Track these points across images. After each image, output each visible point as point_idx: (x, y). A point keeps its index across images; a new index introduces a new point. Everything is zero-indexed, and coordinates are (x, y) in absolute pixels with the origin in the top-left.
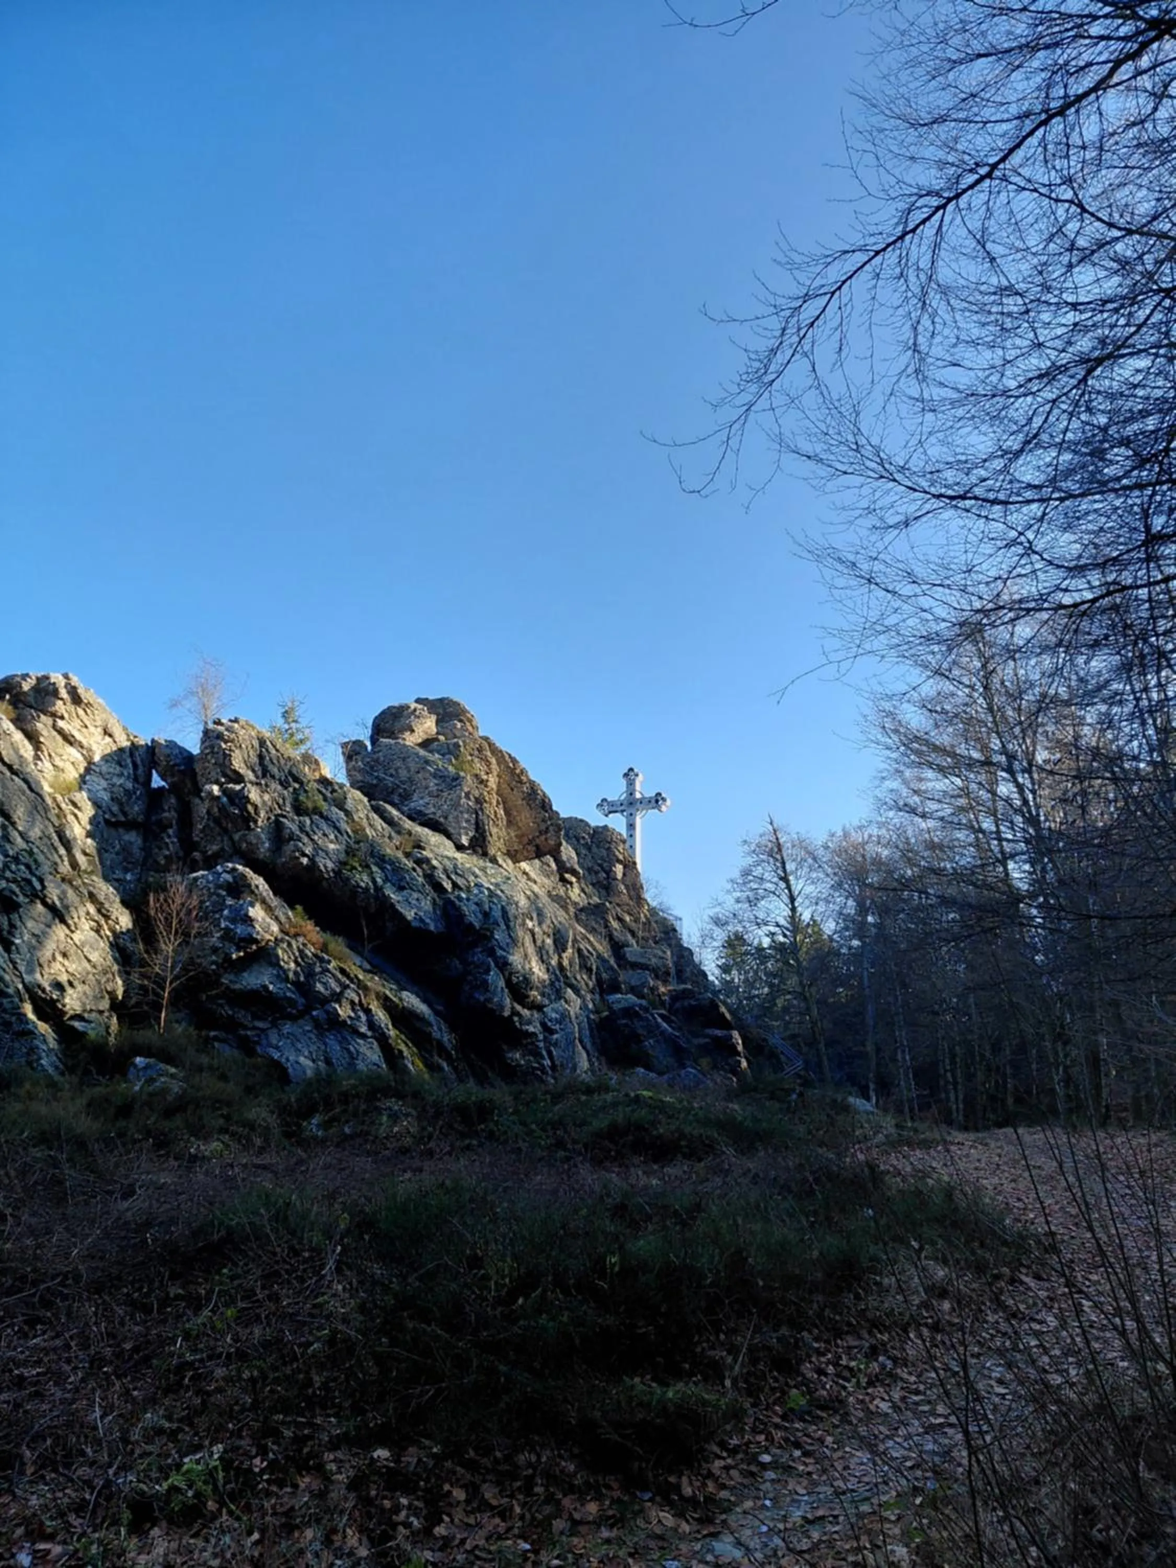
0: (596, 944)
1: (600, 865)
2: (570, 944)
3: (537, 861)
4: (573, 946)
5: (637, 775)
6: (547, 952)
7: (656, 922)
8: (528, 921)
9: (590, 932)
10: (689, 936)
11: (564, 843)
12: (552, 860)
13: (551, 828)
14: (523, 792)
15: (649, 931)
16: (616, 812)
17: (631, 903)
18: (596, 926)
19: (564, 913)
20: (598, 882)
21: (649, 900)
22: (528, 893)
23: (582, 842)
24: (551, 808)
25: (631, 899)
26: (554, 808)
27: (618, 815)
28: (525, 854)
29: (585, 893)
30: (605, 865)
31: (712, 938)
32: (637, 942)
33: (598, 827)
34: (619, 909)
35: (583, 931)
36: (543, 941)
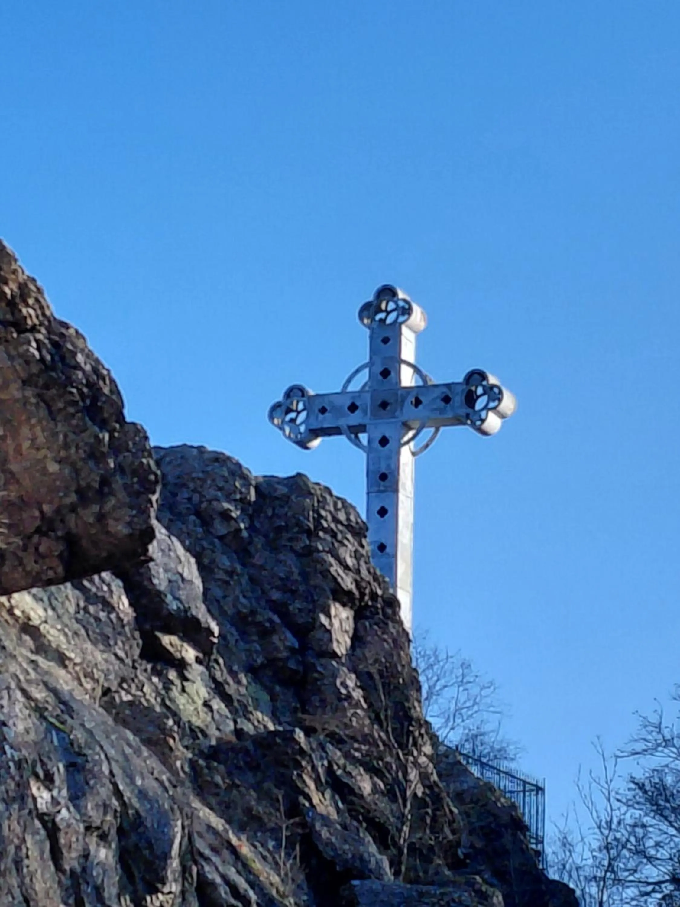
0: (257, 865)
1: (274, 606)
2: (175, 863)
3: (68, 589)
4: (185, 870)
5: (407, 311)
6: (98, 890)
7: (459, 797)
8: (35, 788)
9: (241, 828)
10: (565, 844)
11: (161, 532)
12: (117, 585)
13: (118, 482)
14: (27, 360)
15: (436, 829)
16: (335, 431)
17: (377, 733)
18: (260, 809)
19: (153, 763)
20: (271, 662)
21: (436, 723)
22: (39, 694)
23: (220, 528)
24: (120, 417)
25: (377, 719)
26: (129, 416)
27: (342, 439)
28: (31, 566)
29: (227, 699)
30: (296, 606)
31: (640, 852)
32: (395, 863)
33: (270, 480)
34: (337, 755)
35: (218, 823)
36: (86, 856)
